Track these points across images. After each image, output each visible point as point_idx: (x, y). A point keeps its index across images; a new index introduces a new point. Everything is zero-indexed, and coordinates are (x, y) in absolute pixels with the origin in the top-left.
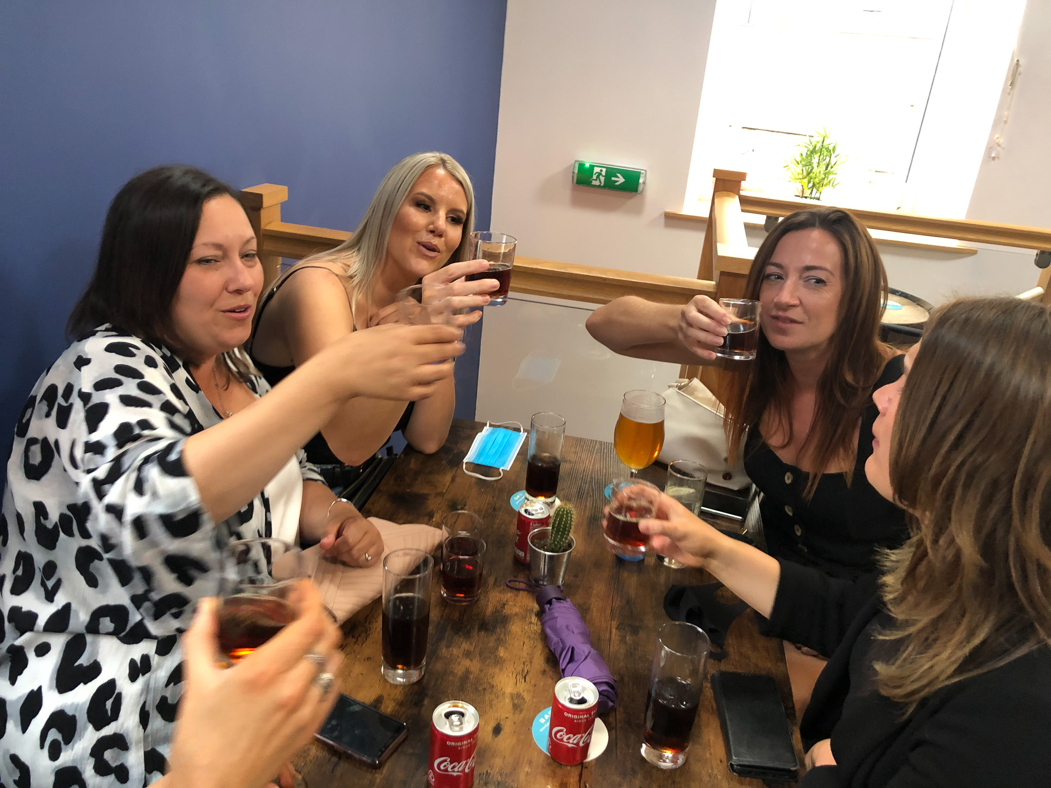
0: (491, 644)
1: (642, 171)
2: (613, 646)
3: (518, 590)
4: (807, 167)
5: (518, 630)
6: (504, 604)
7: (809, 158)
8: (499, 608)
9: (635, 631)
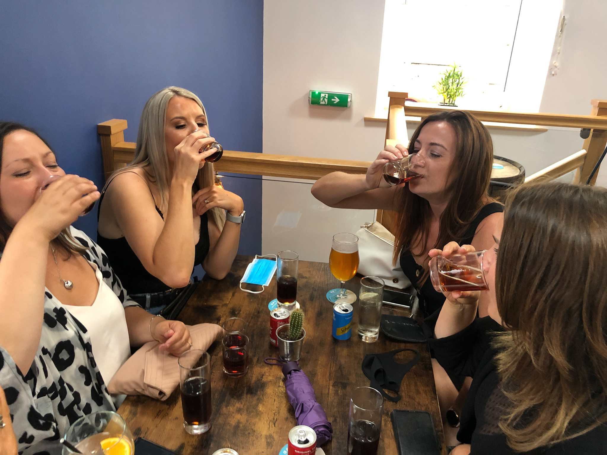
0: (254, 403)
1: (349, 95)
2: (331, 398)
3: (272, 365)
4: (446, 86)
5: (271, 392)
6: (263, 375)
7: (447, 80)
8: (260, 378)
9: (344, 386)
